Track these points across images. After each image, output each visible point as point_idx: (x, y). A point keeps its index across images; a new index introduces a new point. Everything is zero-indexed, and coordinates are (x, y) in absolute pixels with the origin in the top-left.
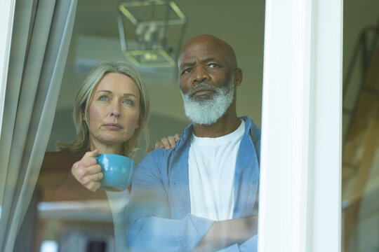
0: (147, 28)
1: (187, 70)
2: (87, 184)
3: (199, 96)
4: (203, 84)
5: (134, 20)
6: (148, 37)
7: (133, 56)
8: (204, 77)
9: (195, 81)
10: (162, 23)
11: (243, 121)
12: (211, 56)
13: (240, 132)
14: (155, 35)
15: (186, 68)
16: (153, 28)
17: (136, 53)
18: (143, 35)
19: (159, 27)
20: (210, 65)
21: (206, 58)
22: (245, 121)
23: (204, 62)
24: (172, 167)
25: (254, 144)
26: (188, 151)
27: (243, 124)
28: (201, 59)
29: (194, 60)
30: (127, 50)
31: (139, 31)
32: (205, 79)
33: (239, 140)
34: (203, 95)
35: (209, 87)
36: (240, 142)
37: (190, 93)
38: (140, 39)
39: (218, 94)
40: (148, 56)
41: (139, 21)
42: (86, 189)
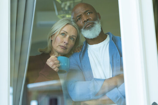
0: (66, 4)
1: (78, 19)
2: (55, 68)
3: (88, 27)
4: (88, 21)
5: (60, 2)
6: (66, 8)
7: (61, 17)
8: (88, 18)
9: (84, 22)
10: (72, 2)
11: (108, 35)
12: (87, 10)
13: (108, 39)
14: (69, 7)
15: (78, 18)
16: (68, 4)
17: (62, 15)
18: (64, 7)
19: (71, 4)
20: (88, 13)
21: (85, 11)
22: (109, 34)
23: (85, 13)
24: (82, 59)
25: (115, 43)
26: (87, 51)
27: (108, 36)
28: (83, 12)
29: (80, 14)
30: (59, 14)
31: (63, 6)
32: (88, 19)
33: (108, 43)
34: (90, 26)
35: (91, 22)
36: (109, 44)
37: (83, 28)
38: (63, 9)
39: (96, 24)
40: (67, 16)
41: (62, 2)
42: (54, 71)
